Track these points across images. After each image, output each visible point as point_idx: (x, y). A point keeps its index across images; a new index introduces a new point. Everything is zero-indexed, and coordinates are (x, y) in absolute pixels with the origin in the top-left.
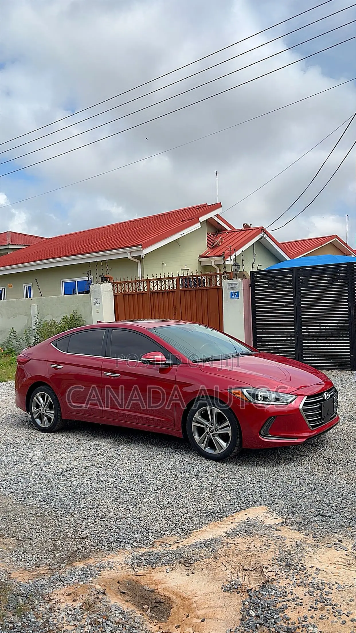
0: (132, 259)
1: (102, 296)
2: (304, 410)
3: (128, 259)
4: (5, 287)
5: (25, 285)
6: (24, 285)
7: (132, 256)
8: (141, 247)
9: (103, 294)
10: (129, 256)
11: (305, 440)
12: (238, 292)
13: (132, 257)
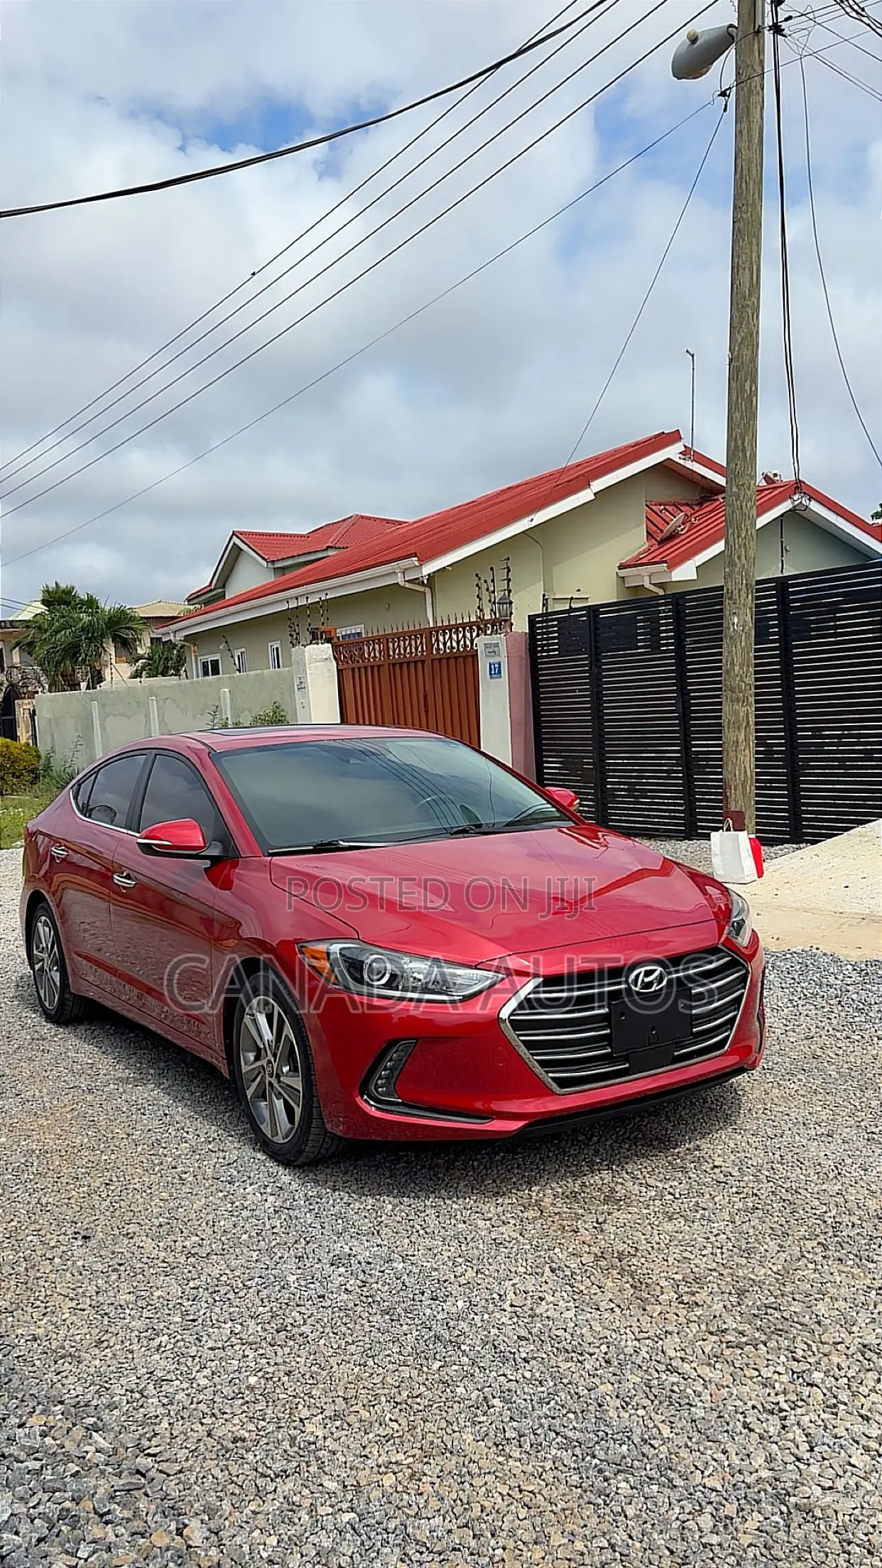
0: (407, 585)
1: (308, 672)
2: (517, 1025)
3: (400, 586)
4: (243, 650)
5: (272, 644)
6: (270, 644)
7: (406, 579)
8: (416, 559)
9: (310, 668)
10: (400, 579)
11: (520, 1124)
12: (499, 664)
13: (408, 581)
